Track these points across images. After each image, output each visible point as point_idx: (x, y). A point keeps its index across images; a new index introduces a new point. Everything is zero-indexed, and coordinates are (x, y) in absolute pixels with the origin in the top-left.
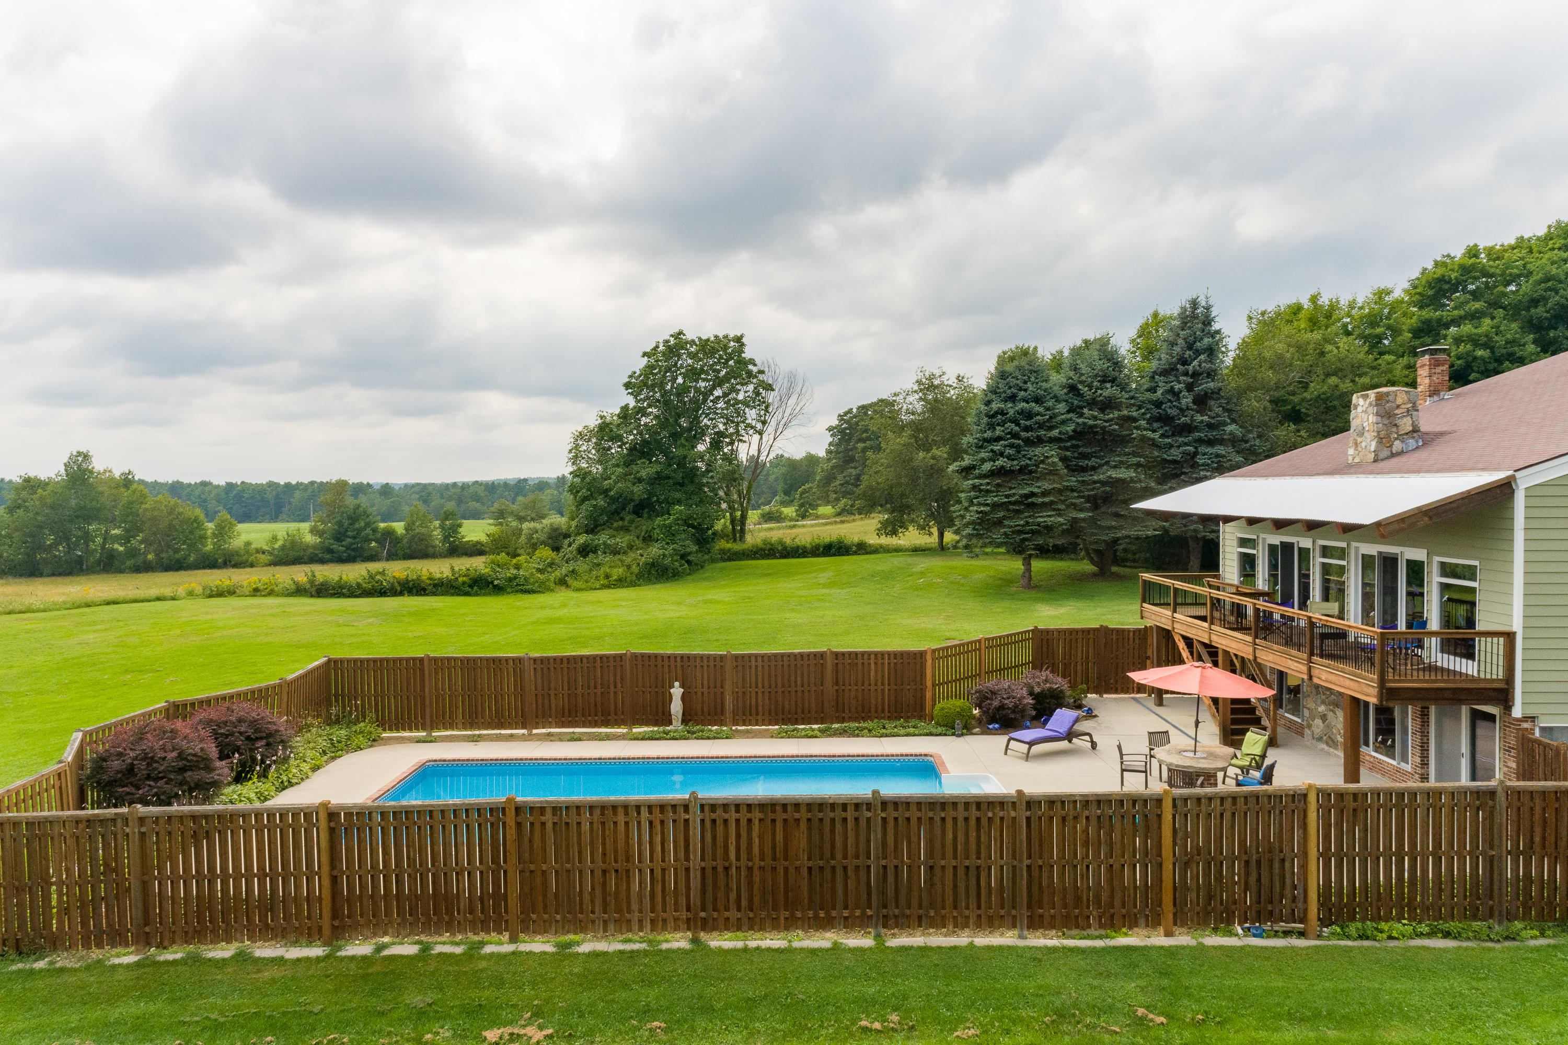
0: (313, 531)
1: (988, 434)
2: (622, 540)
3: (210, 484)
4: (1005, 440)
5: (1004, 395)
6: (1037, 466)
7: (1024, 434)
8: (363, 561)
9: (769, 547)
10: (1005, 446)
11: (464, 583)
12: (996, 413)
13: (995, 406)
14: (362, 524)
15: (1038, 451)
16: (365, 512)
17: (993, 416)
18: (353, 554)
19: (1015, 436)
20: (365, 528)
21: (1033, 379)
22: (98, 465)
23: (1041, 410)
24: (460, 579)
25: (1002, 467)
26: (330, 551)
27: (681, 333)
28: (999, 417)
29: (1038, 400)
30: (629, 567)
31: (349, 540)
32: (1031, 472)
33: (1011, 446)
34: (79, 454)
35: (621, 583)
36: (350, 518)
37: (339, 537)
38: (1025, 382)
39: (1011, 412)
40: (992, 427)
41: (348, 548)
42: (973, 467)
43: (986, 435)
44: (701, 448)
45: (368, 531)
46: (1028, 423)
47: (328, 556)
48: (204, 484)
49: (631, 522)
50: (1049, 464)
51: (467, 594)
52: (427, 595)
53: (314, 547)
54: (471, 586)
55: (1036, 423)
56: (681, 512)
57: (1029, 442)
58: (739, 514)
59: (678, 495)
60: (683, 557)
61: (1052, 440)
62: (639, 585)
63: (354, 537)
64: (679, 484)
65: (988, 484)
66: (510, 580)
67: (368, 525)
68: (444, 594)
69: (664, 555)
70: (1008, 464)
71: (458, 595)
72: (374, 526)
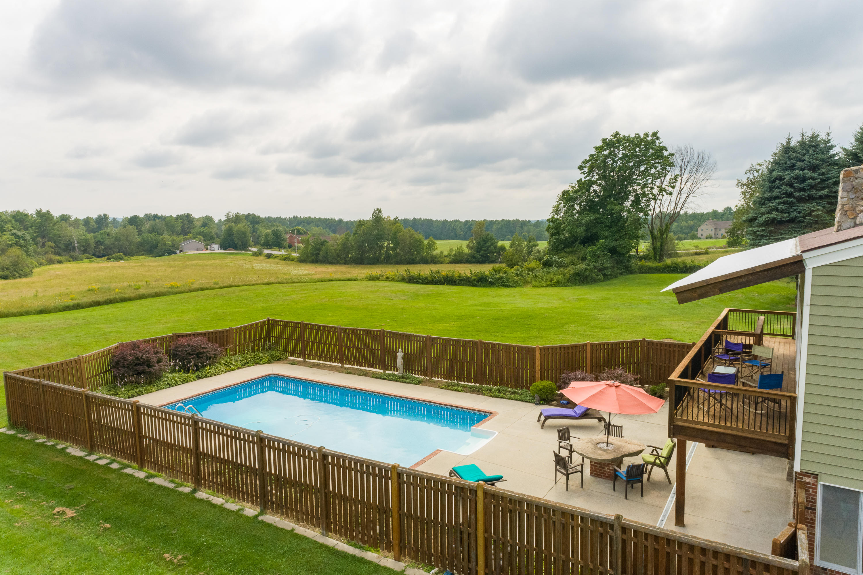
0: (468, 246)
1: (768, 195)
2: (566, 260)
3: (459, 221)
4: (781, 198)
5: (784, 165)
6: (804, 218)
7: (797, 194)
8: (489, 263)
9: (674, 265)
10: (779, 203)
11: (474, 280)
12: (776, 179)
13: (775, 174)
14: (490, 244)
15: (806, 206)
16: (491, 238)
17: (774, 181)
18: (484, 259)
19: (790, 195)
20: (490, 246)
21: (810, 152)
22: (384, 214)
23: (815, 175)
24: (473, 278)
25: (774, 219)
26: (474, 257)
27: (617, 134)
28: (778, 181)
29: (814, 168)
30: (564, 275)
31: (482, 252)
32: (800, 222)
33: (784, 203)
34: (378, 209)
35: (558, 284)
36: (484, 241)
37: (478, 250)
38: (804, 155)
39: (787, 178)
40: (771, 189)
41: (482, 256)
42: (755, 219)
43: (766, 195)
44: (627, 204)
45: (492, 247)
46: (802, 186)
47: (473, 260)
48: (456, 221)
49: (578, 249)
50: (814, 216)
51: (475, 286)
52: (456, 285)
53: (468, 255)
54: (478, 282)
55: (809, 185)
56: (602, 243)
57: (801, 200)
58: (659, 244)
59: (606, 233)
60: (600, 270)
61: (821, 198)
62: (568, 286)
63: (485, 251)
64: (608, 226)
65: (763, 230)
66: (499, 279)
67: (492, 244)
68: (464, 285)
69: (586, 269)
70: (779, 216)
71: (471, 286)
72: (495, 245)
